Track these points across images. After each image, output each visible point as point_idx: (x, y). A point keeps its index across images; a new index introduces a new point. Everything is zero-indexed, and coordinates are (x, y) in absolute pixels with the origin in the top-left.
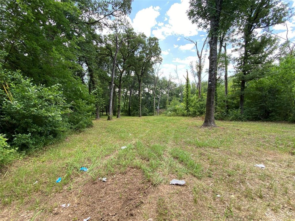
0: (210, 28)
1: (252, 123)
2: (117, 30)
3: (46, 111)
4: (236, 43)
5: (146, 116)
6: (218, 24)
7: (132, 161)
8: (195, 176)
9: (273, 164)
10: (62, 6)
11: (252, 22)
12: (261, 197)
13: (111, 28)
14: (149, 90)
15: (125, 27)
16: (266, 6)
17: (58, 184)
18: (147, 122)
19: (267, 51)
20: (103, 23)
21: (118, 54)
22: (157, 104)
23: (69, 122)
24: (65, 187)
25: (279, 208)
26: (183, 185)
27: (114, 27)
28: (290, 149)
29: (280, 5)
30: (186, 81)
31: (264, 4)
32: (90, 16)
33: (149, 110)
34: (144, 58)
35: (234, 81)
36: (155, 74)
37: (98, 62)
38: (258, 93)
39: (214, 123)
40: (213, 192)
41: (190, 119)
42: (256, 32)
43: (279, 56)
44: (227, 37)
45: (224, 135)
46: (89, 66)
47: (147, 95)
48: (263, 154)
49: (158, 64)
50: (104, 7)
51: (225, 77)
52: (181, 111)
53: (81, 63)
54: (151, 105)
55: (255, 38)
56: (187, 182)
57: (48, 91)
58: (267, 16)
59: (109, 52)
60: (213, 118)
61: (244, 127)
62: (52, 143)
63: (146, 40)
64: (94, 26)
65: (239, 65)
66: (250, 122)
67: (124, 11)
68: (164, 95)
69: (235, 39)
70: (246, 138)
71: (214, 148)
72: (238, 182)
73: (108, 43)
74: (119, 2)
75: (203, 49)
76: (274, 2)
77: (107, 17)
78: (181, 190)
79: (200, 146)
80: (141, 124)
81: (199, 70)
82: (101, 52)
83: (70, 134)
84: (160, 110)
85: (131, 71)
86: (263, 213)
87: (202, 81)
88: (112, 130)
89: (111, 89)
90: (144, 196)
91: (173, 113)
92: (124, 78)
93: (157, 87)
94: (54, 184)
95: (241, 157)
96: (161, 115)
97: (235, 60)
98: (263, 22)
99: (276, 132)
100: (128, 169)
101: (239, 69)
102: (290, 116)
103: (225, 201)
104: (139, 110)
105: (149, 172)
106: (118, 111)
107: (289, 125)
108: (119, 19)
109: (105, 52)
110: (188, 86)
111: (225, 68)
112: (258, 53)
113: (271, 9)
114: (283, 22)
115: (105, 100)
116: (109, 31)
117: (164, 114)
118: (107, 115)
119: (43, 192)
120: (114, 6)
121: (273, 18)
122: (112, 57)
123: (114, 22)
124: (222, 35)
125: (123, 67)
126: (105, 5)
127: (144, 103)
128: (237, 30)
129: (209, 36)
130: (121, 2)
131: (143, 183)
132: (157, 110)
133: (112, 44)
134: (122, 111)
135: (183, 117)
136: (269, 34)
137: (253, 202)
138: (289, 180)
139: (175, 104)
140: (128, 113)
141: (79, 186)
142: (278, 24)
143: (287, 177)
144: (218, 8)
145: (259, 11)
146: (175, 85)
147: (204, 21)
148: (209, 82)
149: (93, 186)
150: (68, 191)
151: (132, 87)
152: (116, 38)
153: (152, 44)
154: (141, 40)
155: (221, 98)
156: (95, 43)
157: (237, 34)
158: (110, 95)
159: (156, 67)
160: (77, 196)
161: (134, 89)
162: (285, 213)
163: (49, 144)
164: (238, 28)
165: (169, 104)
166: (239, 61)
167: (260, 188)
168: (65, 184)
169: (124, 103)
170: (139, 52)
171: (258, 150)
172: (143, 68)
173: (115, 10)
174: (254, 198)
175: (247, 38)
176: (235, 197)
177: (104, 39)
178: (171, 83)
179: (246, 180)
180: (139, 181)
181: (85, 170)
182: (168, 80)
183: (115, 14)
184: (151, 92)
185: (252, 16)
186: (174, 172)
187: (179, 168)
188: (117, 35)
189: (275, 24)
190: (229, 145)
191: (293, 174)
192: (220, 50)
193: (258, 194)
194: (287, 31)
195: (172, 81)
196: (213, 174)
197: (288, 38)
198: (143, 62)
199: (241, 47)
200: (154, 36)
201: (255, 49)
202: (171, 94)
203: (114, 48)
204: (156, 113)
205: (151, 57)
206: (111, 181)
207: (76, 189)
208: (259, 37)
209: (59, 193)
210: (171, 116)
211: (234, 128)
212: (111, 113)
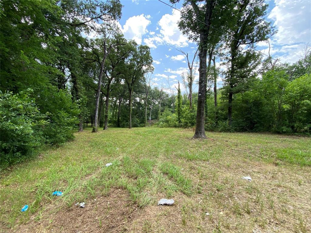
0: (200, 41)
1: (240, 134)
2: (105, 35)
3: (12, 124)
4: (224, 57)
5: (137, 127)
6: (207, 37)
7: (117, 181)
8: (184, 193)
9: (259, 175)
10: (40, 4)
11: (238, 38)
12: (248, 213)
13: (98, 32)
14: (140, 100)
15: (114, 32)
16: (251, 24)
17: (24, 213)
18: (138, 134)
19: (251, 66)
20: (90, 26)
21: (107, 60)
22: (148, 114)
23: (44, 135)
24: (32, 216)
25: (266, 223)
26: (172, 205)
27: (103, 31)
28: (273, 159)
29: (263, 24)
30: (177, 92)
31: (249, 22)
32: (75, 17)
33: (140, 121)
34: (134, 66)
35: (223, 93)
36: (147, 84)
37: (83, 67)
38: (244, 105)
39: (204, 135)
40: (202, 210)
41: (182, 130)
42: (242, 48)
43: (262, 71)
44: (215, 51)
45: (214, 147)
46: (72, 72)
47: (138, 105)
48: (250, 165)
49: (150, 73)
50: (91, 9)
51: (214, 89)
52: (173, 121)
53: (63, 68)
54: (143, 116)
55: (240, 53)
56: (176, 201)
57: (17, 99)
58: (251, 33)
59: (96, 57)
60: (203, 130)
61: (232, 138)
62: (19, 162)
63: (137, 48)
64: (79, 28)
65: (227, 78)
66: (238, 133)
67: (113, 16)
68: (156, 105)
69: (223, 54)
70: (234, 150)
71: (204, 161)
72: (227, 196)
73: (95, 48)
74: (108, 6)
75: (193, 61)
76: (258, 20)
77: (94, 20)
78: (170, 211)
79: (190, 160)
80: (130, 137)
81: (190, 81)
82: (87, 56)
83: (45, 150)
84: (152, 121)
85: (120, 79)
86: (251, 230)
87: (193, 92)
88: (96, 144)
89: (97, 98)
90: (128, 221)
91: (165, 124)
92: (112, 86)
93: (148, 97)
94: (19, 213)
95: (229, 169)
96: (153, 126)
97: (224, 73)
98: (248, 39)
99: (260, 143)
100: (112, 190)
101: (227, 82)
102: (273, 127)
103: (214, 220)
104: (130, 121)
105: (136, 192)
106: (105, 122)
107: (272, 135)
108: (108, 23)
109: (92, 57)
110: (179, 97)
111: (214, 81)
112: (243, 68)
113: (256, 26)
114: (266, 39)
115: (90, 109)
116: (96, 35)
117: (156, 125)
118: (91, 126)
119: (4, 224)
120: (103, 9)
121: (256, 36)
122: (99, 63)
123: (102, 26)
124: (211, 49)
125: (112, 74)
126: (93, 7)
127: (135, 113)
128: (225, 45)
129: (199, 48)
130: (110, 6)
131: (128, 206)
132: (149, 121)
133: (99, 49)
134: (110, 122)
135: (175, 128)
136: (253, 50)
137: (242, 219)
138: (274, 193)
139: (167, 115)
140: (117, 124)
141: (50, 214)
142: (261, 41)
143: (273, 189)
144: (208, 22)
145: (244, 28)
146: (167, 96)
147: (194, 34)
148: (199, 94)
149: (68, 214)
150: (35, 222)
151: (122, 96)
152: (105, 43)
153: (143, 52)
154: (132, 47)
155: (211, 109)
156: (80, 47)
157: (225, 49)
158: (96, 104)
159: (147, 76)
160: (48, 227)
161: (124, 99)
162: (272, 228)
163: (15, 163)
164: (225, 43)
165: (161, 115)
166: (226, 75)
167: (247, 202)
168: (33, 213)
169: (113, 114)
170: (129, 60)
171: (245, 162)
172: (133, 76)
173: (103, 13)
174: (242, 214)
175: (233, 52)
176: (224, 214)
177: (91, 43)
178: (163, 93)
179: (234, 195)
180: (124, 203)
181: (59, 194)
182: (160, 90)
183: (104, 18)
184: (143, 102)
185: (238, 32)
186: (163, 190)
187: (169, 185)
188: (105, 40)
189: (259, 41)
190: (219, 157)
191: (277, 186)
192: (210, 63)
193: (246, 209)
194: (269, 48)
195: (164, 91)
196: (202, 190)
197: (270, 55)
198: (134, 70)
199: (228, 61)
200: (145, 45)
201: (240, 64)
202: (163, 105)
203: (102, 54)
204: (148, 124)
205: (143, 66)
206: (91, 206)
207: (46, 218)
208: (244, 53)
209: (25, 224)
210: (163, 127)
211: (223, 139)
212: (97, 125)
